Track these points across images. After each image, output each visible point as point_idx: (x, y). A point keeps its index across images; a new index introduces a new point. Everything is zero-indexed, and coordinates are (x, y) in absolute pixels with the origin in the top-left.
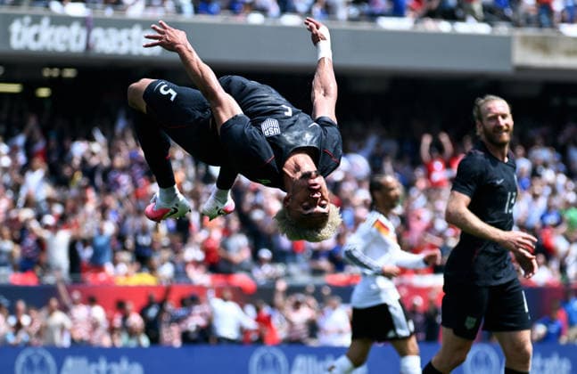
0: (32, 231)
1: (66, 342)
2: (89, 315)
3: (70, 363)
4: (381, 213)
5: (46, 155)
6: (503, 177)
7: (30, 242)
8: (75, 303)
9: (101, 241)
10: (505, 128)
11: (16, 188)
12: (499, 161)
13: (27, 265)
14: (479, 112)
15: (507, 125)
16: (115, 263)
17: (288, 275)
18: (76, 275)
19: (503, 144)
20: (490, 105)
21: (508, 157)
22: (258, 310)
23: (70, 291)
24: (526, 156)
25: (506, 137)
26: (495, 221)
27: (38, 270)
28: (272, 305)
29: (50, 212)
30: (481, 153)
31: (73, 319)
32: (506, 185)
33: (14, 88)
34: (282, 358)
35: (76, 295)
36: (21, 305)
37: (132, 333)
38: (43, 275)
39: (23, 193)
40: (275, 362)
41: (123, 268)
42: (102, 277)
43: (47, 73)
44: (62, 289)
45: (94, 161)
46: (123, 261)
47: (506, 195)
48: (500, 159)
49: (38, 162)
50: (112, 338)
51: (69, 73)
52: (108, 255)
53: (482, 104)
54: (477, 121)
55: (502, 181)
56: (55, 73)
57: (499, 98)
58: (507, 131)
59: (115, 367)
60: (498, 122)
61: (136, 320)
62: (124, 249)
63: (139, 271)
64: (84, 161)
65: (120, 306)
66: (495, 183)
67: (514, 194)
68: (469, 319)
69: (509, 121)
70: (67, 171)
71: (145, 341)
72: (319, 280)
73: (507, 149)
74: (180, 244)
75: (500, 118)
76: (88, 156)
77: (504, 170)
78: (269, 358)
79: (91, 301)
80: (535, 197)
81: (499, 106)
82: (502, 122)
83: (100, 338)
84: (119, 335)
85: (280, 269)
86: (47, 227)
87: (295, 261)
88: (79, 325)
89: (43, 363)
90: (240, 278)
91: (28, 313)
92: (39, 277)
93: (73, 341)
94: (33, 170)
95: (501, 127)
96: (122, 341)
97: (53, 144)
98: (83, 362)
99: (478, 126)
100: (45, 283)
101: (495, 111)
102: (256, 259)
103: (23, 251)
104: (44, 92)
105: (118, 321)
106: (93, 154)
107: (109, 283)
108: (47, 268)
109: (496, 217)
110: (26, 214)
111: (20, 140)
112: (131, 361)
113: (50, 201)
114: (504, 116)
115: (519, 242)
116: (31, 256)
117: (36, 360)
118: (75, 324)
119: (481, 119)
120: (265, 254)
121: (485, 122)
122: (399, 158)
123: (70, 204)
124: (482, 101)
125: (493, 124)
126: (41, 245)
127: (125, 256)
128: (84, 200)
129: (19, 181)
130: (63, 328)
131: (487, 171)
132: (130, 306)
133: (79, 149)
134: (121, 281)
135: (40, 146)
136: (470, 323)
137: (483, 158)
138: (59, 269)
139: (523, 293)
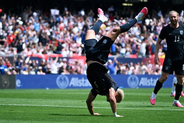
0: (135, 43)
7: (134, 46)
8: (149, 63)
18: (147, 55)
27: (137, 54)
29: (140, 38)
35: (150, 61)
36: (132, 64)
98: (146, 79)
100: (139, 58)
116: (135, 50)
136: (167, 68)
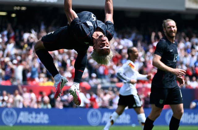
0: (9, 66)
1: (21, 106)
2: (30, 97)
3: (22, 114)
4: (131, 61)
5: (15, 38)
6: (172, 49)
7: (8, 70)
8: (24, 92)
9: (34, 70)
10: (174, 31)
11: (4, 50)
12: (172, 43)
13: (7, 78)
14: (164, 25)
15: (175, 30)
16: (39, 78)
17: (102, 83)
18: (25, 82)
19: (173, 37)
20: (169, 23)
21: (175, 41)
22: (91, 96)
23: (23, 88)
24: (190, 41)
25: (174, 34)
26: (170, 65)
27: (11, 80)
28: (96, 94)
29: (16, 59)
30: (165, 40)
31: (24, 98)
32: (174, 52)
33: (4, 14)
34: (99, 113)
35: (25, 89)
36: (5, 93)
37: (45, 103)
38: (13, 82)
39: (6, 52)
40: (97, 114)
41: (42, 79)
42: (34, 83)
43: (15, 8)
44: (20, 87)
45: (32, 41)
46: (42, 77)
47: (174, 55)
48: (172, 42)
49: (12, 40)
50: (38, 105)
51: (24, 8)
52: (37, 75)
53: (166, 22)
54: (164, 28)
55: (172, 50)
56: (18, 8)
57: (172, 20)
58: (174, 32)
59: (38, 116)
60: (171, 29)
61: (46, 99)
62: (42, 72)
63: (48, 81)
64: (28, 40)
65: (41, 93)
66: (170, 51)
67: (177, 55)
68: (161, 100)
69: (175, 29)
70: (22, 44)
71: (49, 106)
72: (113, 85)
73: (174, 39)
74: (63, 71)
75: (172, 28)
76: (30, 39)
77: (173, 46)
78: (94, 113)
79: (30, 91)
80: (193, 56)
81: (172, 23)
82: (173, 29)
83: (33, 105)
84: (40, 104)
85: (99, 81)
86: (14, 64)
87: (105, 78)
88: (26, 100)
89: (12, 114)
90: (85, 84)
91: (7, 95)
92: (11, 83)
93: (23, 106)
94: (10, 43)
95: (172, 31)
96: (41, 106)
97: (17, 34)
98: (26, 114)
99: (164, 30)
100: (13, 85)
101: (170, 25)
102: (91, 77)
103: (6, 73)
104: (14, 15)
105: (40, 99)
106: (32, 38)
107: (37, 85)
108: (14, 79)
109: (170, 63)
110: (7, 59)
111: (5, 33)
112: (44, 113)
113: (16, 55)
114: (174, 27)
115: (179, 72)
116: (9, 75)
117: (9, 113)
118: (24, 100)
119: (165, 27)
120: (94, 75)
121: (167, 29)
122: (143, 41)
123: (23, 56)
124: (166, 21)
125: (169, 29)
126: (12, 71)
127: (43, 75)
128: (28, 55)
129: (4, 47)
130: (20, 101)
131: (167, 47)
132: (44, 93)
133: (26, 36)
134: (41, 84)
135: (12, 34)
136: (161, 102)
137: (165, 42)
138: (19, 80)
139: (180, 90)
